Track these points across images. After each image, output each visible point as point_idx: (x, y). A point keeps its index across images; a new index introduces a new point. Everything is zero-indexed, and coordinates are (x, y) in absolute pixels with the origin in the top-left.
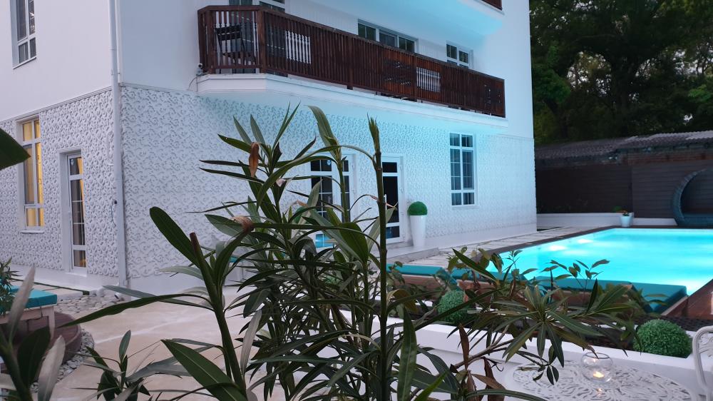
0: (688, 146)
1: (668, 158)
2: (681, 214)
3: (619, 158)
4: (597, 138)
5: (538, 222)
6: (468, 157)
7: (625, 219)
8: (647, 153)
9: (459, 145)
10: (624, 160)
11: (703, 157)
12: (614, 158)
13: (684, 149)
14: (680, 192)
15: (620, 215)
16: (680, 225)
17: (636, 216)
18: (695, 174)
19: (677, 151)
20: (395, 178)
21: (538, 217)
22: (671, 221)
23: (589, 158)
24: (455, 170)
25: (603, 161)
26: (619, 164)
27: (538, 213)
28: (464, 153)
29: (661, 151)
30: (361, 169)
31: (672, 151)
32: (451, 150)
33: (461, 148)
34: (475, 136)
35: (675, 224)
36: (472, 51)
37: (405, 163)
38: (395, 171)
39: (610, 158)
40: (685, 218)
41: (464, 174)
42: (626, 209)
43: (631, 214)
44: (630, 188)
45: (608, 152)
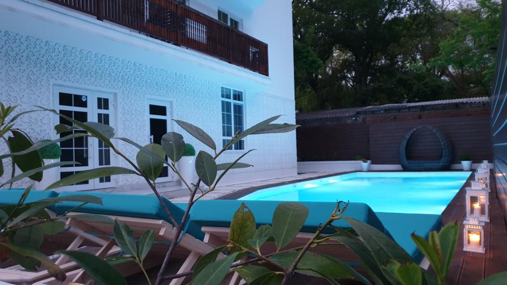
0: (409, 109)
1: (395, 118)
2: (405, 160)
3: (360, 119)
4: (345, 107)
5: (298, 168)
6: (239, 110)
7: (365, 165)
8: (380, 115)
9: (230, 98)
10: (364, 119)
11: (420, 117)
12: (356, 119)
13: (406, 112)
14: (404, 143)
15: (361, 162)
16: (405, 169)
17: (373, 163)
18: (415, 129)
19: (401, 113)
20: (165, 122)
21: (298, 164)
22: (399, 167)
23: (337, 119)
24: (226, 119)
25: (348, 121)
26: (360, 123)
27: (298, 161)
28: (235, 106)
29: (390, 113)
30: (124, 108)
31: (398, 113)
32: (223, 102)
33: (232, 101)
34: (245, 91)
35: (401, 169)
36: (242, 20)
37: (174, 107)
38: (165, 114)
39: (354, 118)
40: (408, 163)
41: (235, 124)
42: (365, 158)
43: (369, 161)
44: (368, 141)
45: (352, 114)
